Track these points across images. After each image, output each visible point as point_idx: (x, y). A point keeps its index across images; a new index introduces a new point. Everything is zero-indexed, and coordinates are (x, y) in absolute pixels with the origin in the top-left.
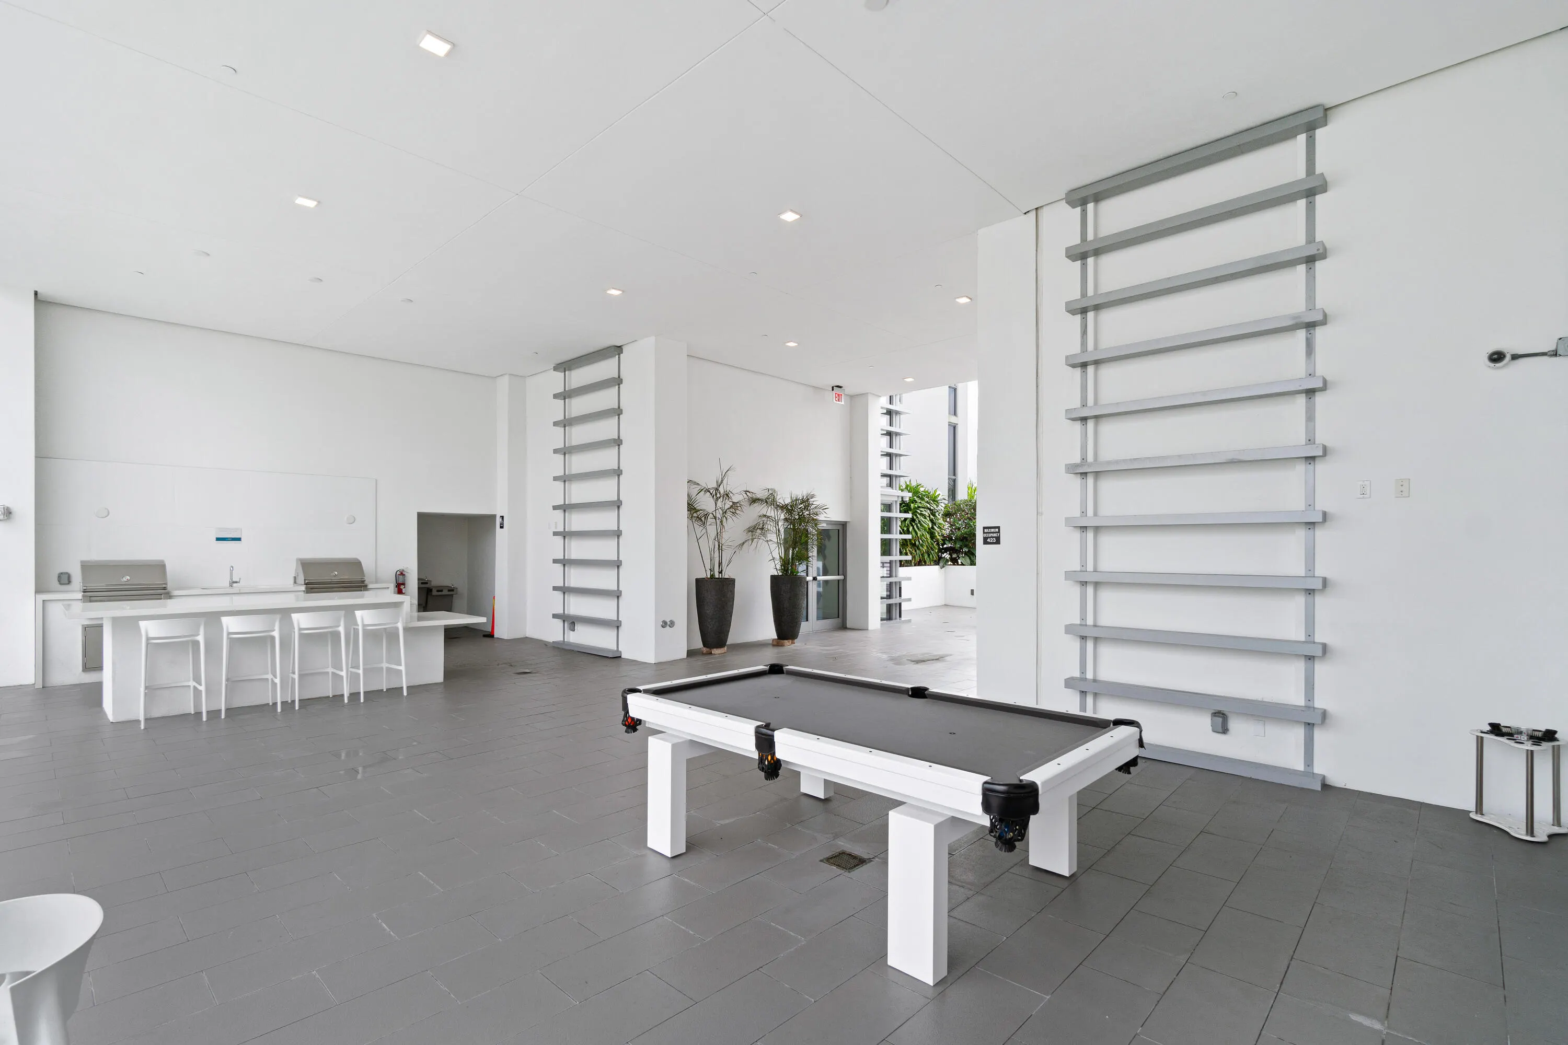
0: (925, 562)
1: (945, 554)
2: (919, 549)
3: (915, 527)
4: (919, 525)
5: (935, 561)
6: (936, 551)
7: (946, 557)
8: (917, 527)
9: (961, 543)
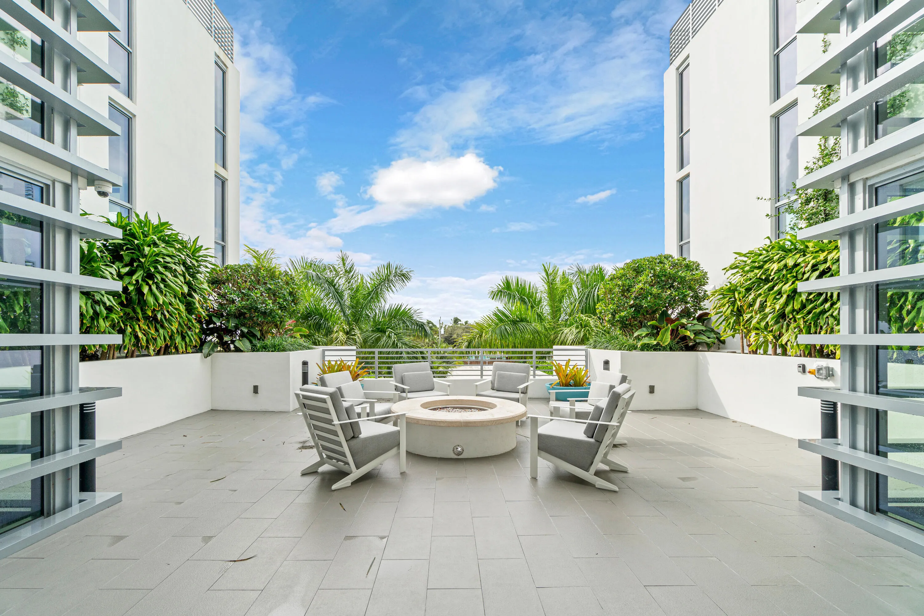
0: (176, 348)
1: (211, 337)
2: (163, 326)
3: (154, 288)
4: (162, 286)
5: (196, 346)
6: (197, 331)
7: (213, 340)
8: (158, 287)
9: (237, 321)
